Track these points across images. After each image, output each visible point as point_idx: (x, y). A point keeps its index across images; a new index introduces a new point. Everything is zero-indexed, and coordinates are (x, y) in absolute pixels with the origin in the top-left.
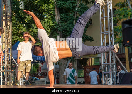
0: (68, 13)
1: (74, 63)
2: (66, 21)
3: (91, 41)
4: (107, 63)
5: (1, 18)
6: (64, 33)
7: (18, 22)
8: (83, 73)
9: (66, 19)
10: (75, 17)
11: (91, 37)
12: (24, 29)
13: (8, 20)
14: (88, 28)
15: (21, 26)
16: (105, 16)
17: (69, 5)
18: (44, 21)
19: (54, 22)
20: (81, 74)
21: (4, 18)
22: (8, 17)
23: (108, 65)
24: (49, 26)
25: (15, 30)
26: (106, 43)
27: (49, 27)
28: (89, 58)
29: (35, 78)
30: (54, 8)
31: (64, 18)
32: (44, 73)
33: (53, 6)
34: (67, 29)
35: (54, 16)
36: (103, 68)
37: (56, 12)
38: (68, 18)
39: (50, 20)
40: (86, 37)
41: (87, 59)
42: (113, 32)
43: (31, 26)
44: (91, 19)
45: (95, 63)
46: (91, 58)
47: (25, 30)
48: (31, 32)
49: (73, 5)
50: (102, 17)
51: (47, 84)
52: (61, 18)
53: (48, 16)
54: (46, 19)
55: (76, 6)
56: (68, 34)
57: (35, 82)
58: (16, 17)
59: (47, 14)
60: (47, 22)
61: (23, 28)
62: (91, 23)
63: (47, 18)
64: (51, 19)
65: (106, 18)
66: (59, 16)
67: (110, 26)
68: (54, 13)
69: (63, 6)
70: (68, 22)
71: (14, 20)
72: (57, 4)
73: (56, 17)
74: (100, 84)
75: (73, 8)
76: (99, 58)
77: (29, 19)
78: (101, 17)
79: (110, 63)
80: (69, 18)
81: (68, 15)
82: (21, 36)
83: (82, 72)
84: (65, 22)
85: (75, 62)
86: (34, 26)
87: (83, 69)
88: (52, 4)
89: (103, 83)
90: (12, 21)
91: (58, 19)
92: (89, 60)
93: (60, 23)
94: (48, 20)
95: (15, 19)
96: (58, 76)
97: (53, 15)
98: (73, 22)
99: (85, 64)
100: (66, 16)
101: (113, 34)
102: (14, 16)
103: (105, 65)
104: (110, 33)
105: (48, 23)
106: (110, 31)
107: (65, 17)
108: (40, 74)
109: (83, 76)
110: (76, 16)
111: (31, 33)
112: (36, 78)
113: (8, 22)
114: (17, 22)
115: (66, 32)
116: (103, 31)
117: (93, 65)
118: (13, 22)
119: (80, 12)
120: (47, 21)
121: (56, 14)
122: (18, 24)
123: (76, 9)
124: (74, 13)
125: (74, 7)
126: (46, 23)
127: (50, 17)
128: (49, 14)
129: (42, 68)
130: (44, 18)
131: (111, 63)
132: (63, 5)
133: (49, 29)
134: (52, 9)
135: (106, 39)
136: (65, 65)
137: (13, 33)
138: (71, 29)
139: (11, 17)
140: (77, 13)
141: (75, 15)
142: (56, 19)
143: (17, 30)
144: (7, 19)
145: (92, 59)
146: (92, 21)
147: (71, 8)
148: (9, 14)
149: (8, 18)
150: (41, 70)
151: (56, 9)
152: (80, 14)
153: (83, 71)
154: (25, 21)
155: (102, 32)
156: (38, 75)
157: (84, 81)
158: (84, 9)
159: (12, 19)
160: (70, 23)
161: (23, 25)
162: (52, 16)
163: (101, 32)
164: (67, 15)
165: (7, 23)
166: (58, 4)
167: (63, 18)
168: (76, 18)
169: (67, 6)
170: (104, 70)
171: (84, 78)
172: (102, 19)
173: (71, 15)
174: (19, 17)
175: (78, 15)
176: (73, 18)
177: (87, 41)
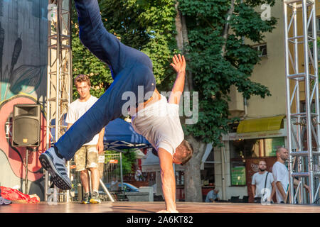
0: (209, 29)
1: (221, 151)
2: (202, 48)
3: (263, 96)
4: (302, 150)
5: (47, 40)
6: (196, 77)
8: (244, 175)
9: (202, 43)
10: (225, 37)
11: (263, 87)
12: (103, 68)
13: (64, 45)
14: (255, 64)
15: (94, 60)
16: (298, 35)
17: (209, 9)
18: (149, 47)
19: (173, 51)
20: (239, 178)
21: (54, 42)
22: (64, 39)
23: (305, 157)
24: (160, 61)
26: (300, 101)
27: (162, 63)
28: (260, 139)
29: (128, 187)
30: (174, 16)
31: (198, 39)
32: (149, 174)
33: (172, 11)
34: (203, 66)
35: (174, 35)
36: (292, 162)
37: (178, 25)
38: (207, 41)
39: (163, 44)
40: (250, 88)
41: (253, 141)
42: (317, 76)
44: (266, 43)
45: (273, 152)
46: (264, 139)
47: (104, 70)
49: (219, 9)
50: (289, 37)
51: (154, 201)
52: (191, 40)
53: (158, 36)
54: (154, 44)
55: (228, 10)
56: (207, 80)
57: (125, 197)
59: (156, 32)
60: (155, 50)
61: (99, 65)
62: (265, 53)
63: (157, 40)
64: (166, 43)
65: (301, 39)
66: (186, 35)
67: (310, 60)
68: (174, 28)
69: (196, 12)
70: (209, 50)
71: (77, 47)
72: (181, 7)
73: (177, 38)
75: (220, 15)
76: (284, 137)
78: (287, 38)
79: (307, 152)
80: (211, 40)
81: (207, 33)
82: (94, 83)
83: (240, 173)
84: (199, 50)
85: (223, 149)
87: (245, 165)
88: (169, 7)
90: (74, 49)
91: (184, 44)
92: (259, 142)
93: (189, 52)
94: (159, 45)
96: (182, 183)
97: (171, 32)
98: (220, 50)
99: (249, 153)
100: (202, 35)
101: (317, 79)
103: (297, 156)
104: (310, 77)
105: (159, 53)
106: (310, 73)
107: (200, 38)
108: (139, 177)
109: (243, 181)
110: (228, 36)
112: (129, 185)
113: (64, 52)
114: (84, 50)
115: (202, 76)
116: (292, 71)
117: (267, 155)
118: (75, 51)
119: (236, 26)
120: (158, 48)
121: (178, 30)
122: (87, 56)
123: (228, 19)
124: (222, 28)
125: (223, 14)
126: (154, 52)
127: (163, 38)
128: (162, 31)
129: (143, 162)
130: (148, 40)
131: (310, 152)
132: (194, 10)
133: (161, 66)
134: (169, 19)
135: (300, 92)
136: (199, 154)
138: (213, 67)
140: (229, 28)
141: (226, 31)
142: (178, 42)
143: (85, 69)
144: (60, 43)
145: (266, 140)
146: (265, 46)
147: (214, 15)
148: (65, 32)
149: (64, 42)
150: (140, 167)
151: (177, 20)
152: (238, 29)
153: (244, 170)
155: (290, 73)
156: (134, 177)
157: (246, 195)
158: (248, 19)
159: (74, 43)
160: (212, 54)
162: (169, 35)
163: (288, 74)
164: (204, 33)
165: (61, 52)
166: (183, 7)
167: (194, 41)
168: (228, 39)
169: (205, 10)
171: (246, 187)
172: (289, 42)
175: (231, 32)
176: (220, 40)
177: (253, 97)
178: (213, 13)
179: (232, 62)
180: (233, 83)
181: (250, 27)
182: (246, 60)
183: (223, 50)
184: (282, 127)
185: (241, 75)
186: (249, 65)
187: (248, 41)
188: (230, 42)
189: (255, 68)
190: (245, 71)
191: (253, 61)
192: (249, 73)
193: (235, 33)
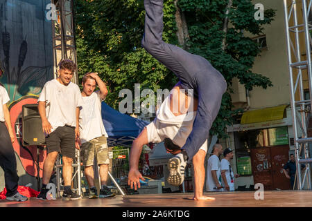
0: (209, 24)
1: (226, 142)
2: (202, 43)
3: (265, 87)
4: (308, 137)
5: (52, 42)
7: (91, 52)
8: (250, 164)
9: (203, 37)
10: (225, 30)
11: (264, 78)
12: (106, 67)
13: (69, 46)
14: (256, 56)
15: (97, 59)
16: (298, 23)
17: (208, 4)
20: (244, 168)
21: (58, 43)
22: (68, 40)
23: (311, 144)
25: (85, 70)
26: (304, 90)
28: (263, 129)
30: (174, 13)
31: (198, 34)
32: (157, 168)
33: (171, 8)
35: (175, 31)
36: (299, 149)
37: (179, 21)
38: (207, 36)
40: (252, 79)
41: (257, 132)
43: (120, 57)
44: (265, 35)
45: (277, 141)
46: (268, 128)
47: (108, 70)
48: (122, 72)
49: (218, 4)
50: (289, 26)
51: (163, 193)
52: (192, 35)
55: (227, 4)
58: (86, 39)
61: (102, 65)
62: (265, 45)
64: (167, 39)
65: (301, 28)
66: (186, 31)
68: (174, 25)
69: (195, 8)
70: (210, 44)
71: (80, 47)
72: (180, 4)
73: (178, 34)
74: (292, 189)
75: (218, 10)
76: (287, 127)
77: (116, 43)
80: (211, 34)
81: (207, 28)
83: (246, 163)
84: (200, 45)
85: (228, 140)
86: (129, 58)
87: (250, 155)
88: (168, 5)
89: (300, 186)
90: (77, 49)
91: (185, 39)
92: (263, 133)
93: (190, 47)
95: (84, 44)
96: (189, 175)
97: (171, 29)
98: (220, 44)
99: (254, 143)
100: (202, 30)
102: (81, 37)
103: (303, 143)
107: (201, 33)
109: (249, 171)
110: (228, 29)
111: (121, 75)
113: (68, 52)
114: (87, 50)
116: (294, 59)
117: (272, 144)
118: (78, 52)
119: (235, 20)
121: (178, 26)
122: (90, 56)
123: (227, 13)
124: (221, 22)
125: (222, 8)
127: (164, 35)
129: (150, 155)
132: (193, 5)
134: (169, 16)
135: (303, 81)
137: (81, 77)
139: (75, 39)
140: (228, 21)
141: (225, 26)
142: (179, 37)
143: (89, 69)
144: (65, 43)
145: (270, 130)
146: (265, 38)
147: (213, 10)
148: (68, 33)
149: (68, 43)
150: (148, 161)
151: (177, 16)
152: (237, 22)
153: (250, 160)
154: (107, 48)
155: (292, 62)
158: (246, 12)
159: (78, 44)
160: (212, 48)
161: (102, 58)
162: (170, 32)
163: (290, 63)
164: (204, 28)
165: (65, 53)
166: (183, 4)
167: (195, 37)
168: (228, 32)
169: (204, 6)
170: (302, 155)
171: (252, 177)
172: (290, 31)
173: (216, 27)
174: (93, 40)
175: (231, 26)
176: (220, 34)
177: (255, 88)
178: (212, 8)
179: (233, 55)
180: (234, 75)
181: (249, 20)
182: (246, 52)
183: (223, 43)
184: (285, 116)
185: (242, 67)
186: (250, 57)
187: (247, 34)
188: (230, 35)
189: (256, 60)
190: (246, 64)
191: (254, 53)
192: (250, 65)
193: (234, 27)
